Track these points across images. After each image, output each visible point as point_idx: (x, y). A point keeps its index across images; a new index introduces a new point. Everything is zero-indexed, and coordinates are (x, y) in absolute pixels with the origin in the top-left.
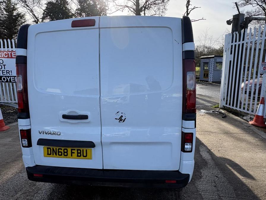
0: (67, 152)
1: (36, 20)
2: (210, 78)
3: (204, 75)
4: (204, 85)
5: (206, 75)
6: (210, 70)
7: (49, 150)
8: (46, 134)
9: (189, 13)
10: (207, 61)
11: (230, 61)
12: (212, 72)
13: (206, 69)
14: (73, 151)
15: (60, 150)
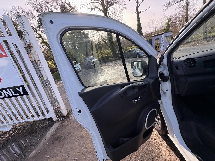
1: (35, 30)
2: (161, 49)
5: (157, 47)
9: (139, 6)
10: (158, 37)
12: (163, 44)
13: (157, 44)
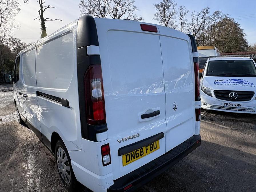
0: (143, 152)
7: (128, 156)
8: (126, 140)
14: (147, 148)
15: (137, 152)
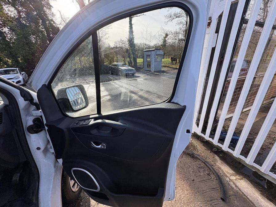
2: (152, 68)
3: (148, 66)
4: (149, 75)
5: (149, 65)
6: (152, 61)
10: (149, 53)
11: (213, 49)
12: (154, 63)
13: (149, 61)
